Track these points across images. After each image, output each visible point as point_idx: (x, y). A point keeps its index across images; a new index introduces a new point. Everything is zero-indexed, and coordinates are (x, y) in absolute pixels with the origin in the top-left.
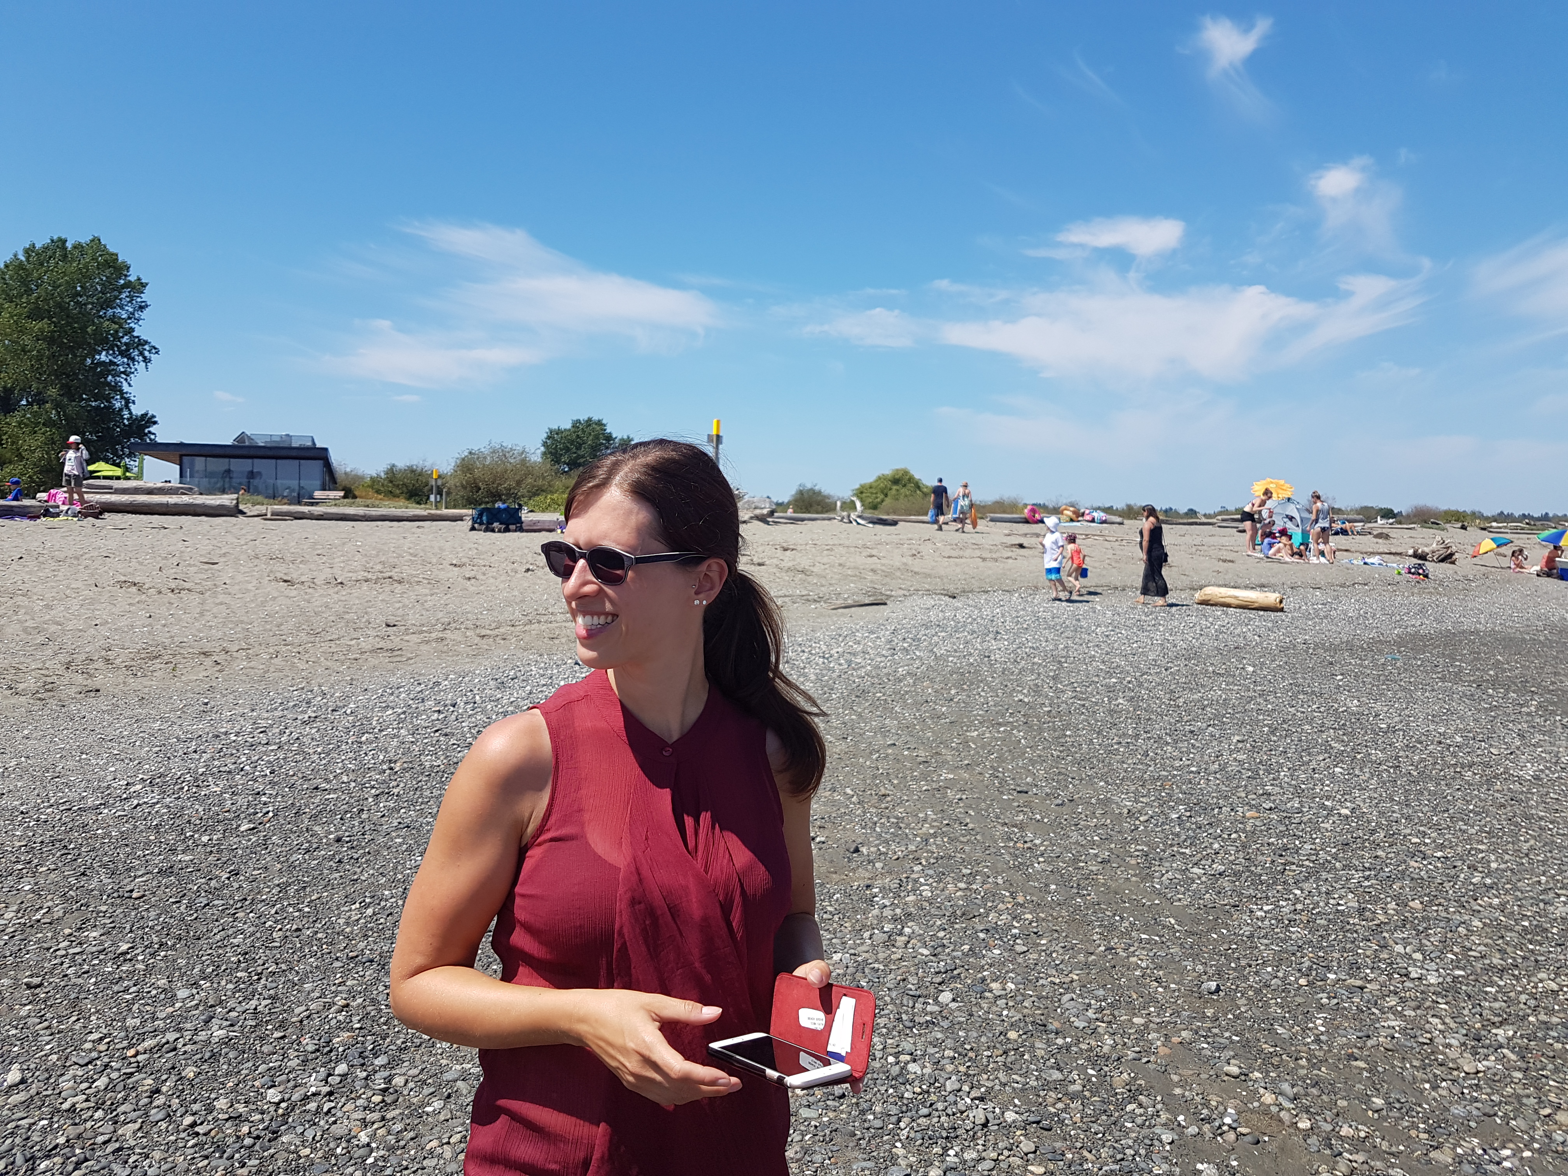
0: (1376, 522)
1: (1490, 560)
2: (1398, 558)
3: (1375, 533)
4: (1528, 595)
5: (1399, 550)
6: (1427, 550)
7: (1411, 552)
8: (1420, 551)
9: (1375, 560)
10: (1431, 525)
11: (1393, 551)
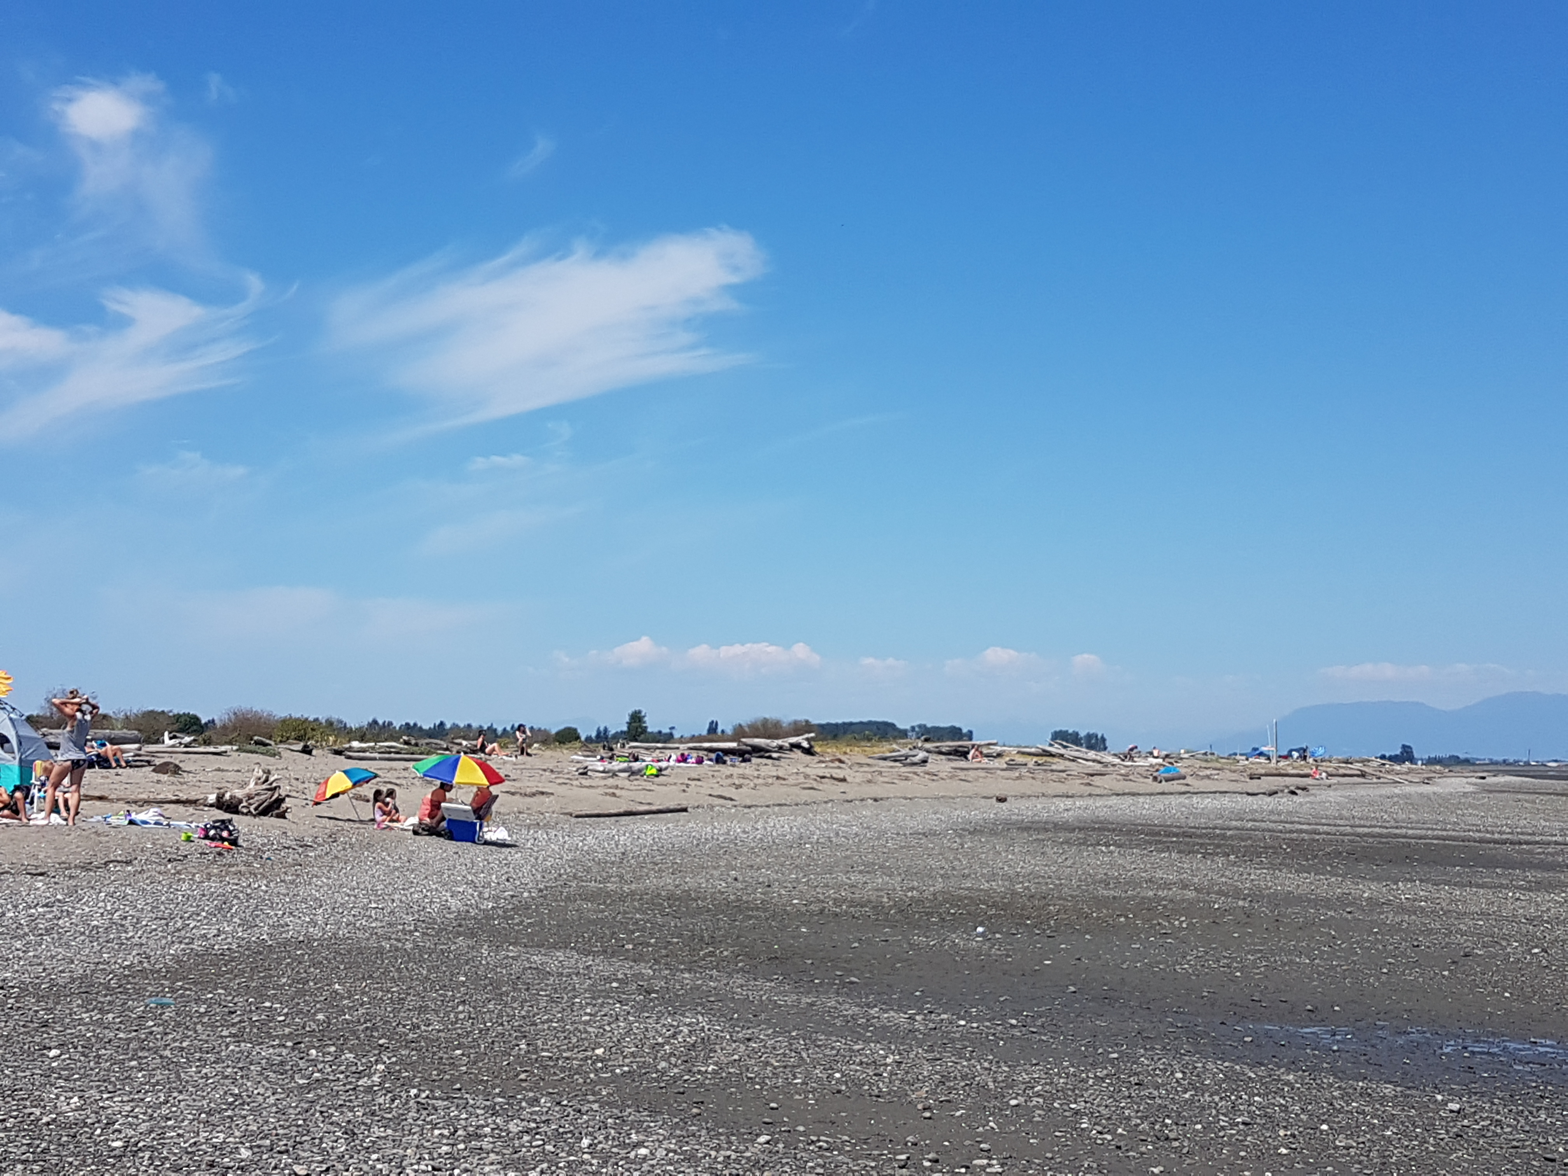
0: (163, 742)
1: (343, 808)
2: (191, 810)
3: (158, 762)
4: (397, 869)
5: (193, 796)
6: (239, 793)
7: (212, 798)
8: (227, 796)
9: (149, 815)
10: (253, 747)
11: (183, 796)
